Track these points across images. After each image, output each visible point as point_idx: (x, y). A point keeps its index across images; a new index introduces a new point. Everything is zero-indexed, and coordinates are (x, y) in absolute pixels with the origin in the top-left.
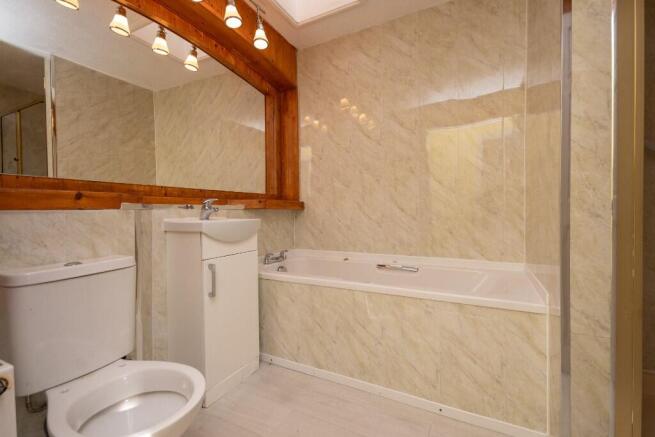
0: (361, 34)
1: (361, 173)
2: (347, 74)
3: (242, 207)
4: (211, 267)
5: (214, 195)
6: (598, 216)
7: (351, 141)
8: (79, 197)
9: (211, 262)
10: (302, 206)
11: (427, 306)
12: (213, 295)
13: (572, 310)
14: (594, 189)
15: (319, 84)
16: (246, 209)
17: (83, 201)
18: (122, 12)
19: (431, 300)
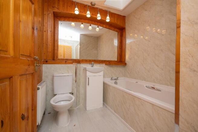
0: (144, 4)
1: (143, 53)
2: (139, 19)
3: (105, 64)
4: (88, 78)
5: (98, 61)
6: (194, 71)
7: (140, 42)
8: (66, 62)
9: (88, 77)
10: (126, 64)
11: (142, 102)
12: (88, 84)
13: (180, 117)
14: (192, 57)
15: (131, 25)
16: (105, 65)
17: (66, 63)
18: (82, 24)
19: (143, 100)
